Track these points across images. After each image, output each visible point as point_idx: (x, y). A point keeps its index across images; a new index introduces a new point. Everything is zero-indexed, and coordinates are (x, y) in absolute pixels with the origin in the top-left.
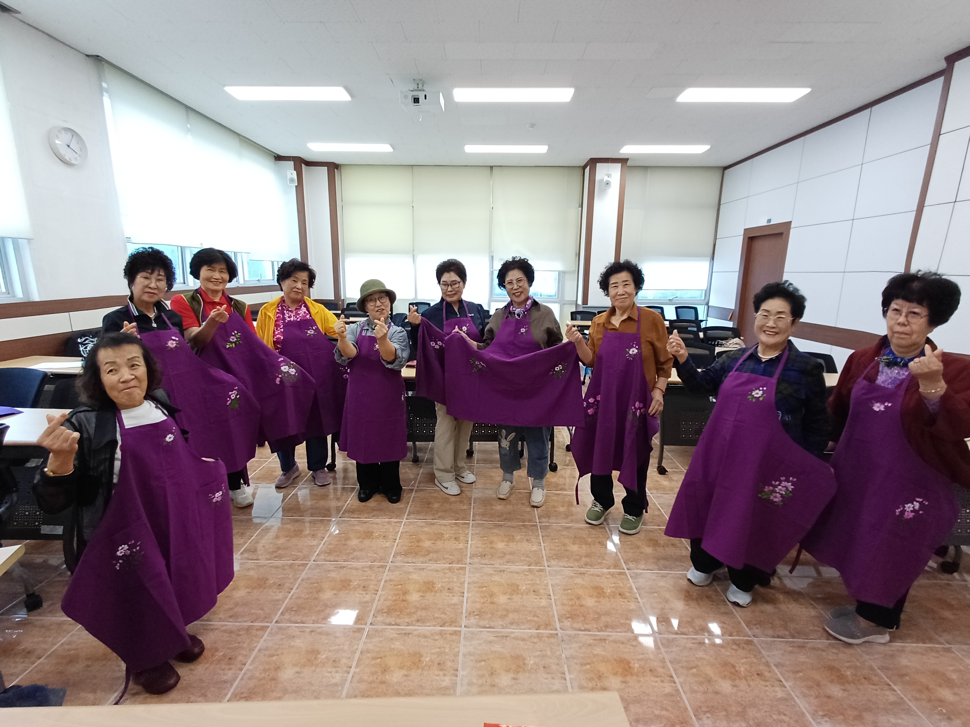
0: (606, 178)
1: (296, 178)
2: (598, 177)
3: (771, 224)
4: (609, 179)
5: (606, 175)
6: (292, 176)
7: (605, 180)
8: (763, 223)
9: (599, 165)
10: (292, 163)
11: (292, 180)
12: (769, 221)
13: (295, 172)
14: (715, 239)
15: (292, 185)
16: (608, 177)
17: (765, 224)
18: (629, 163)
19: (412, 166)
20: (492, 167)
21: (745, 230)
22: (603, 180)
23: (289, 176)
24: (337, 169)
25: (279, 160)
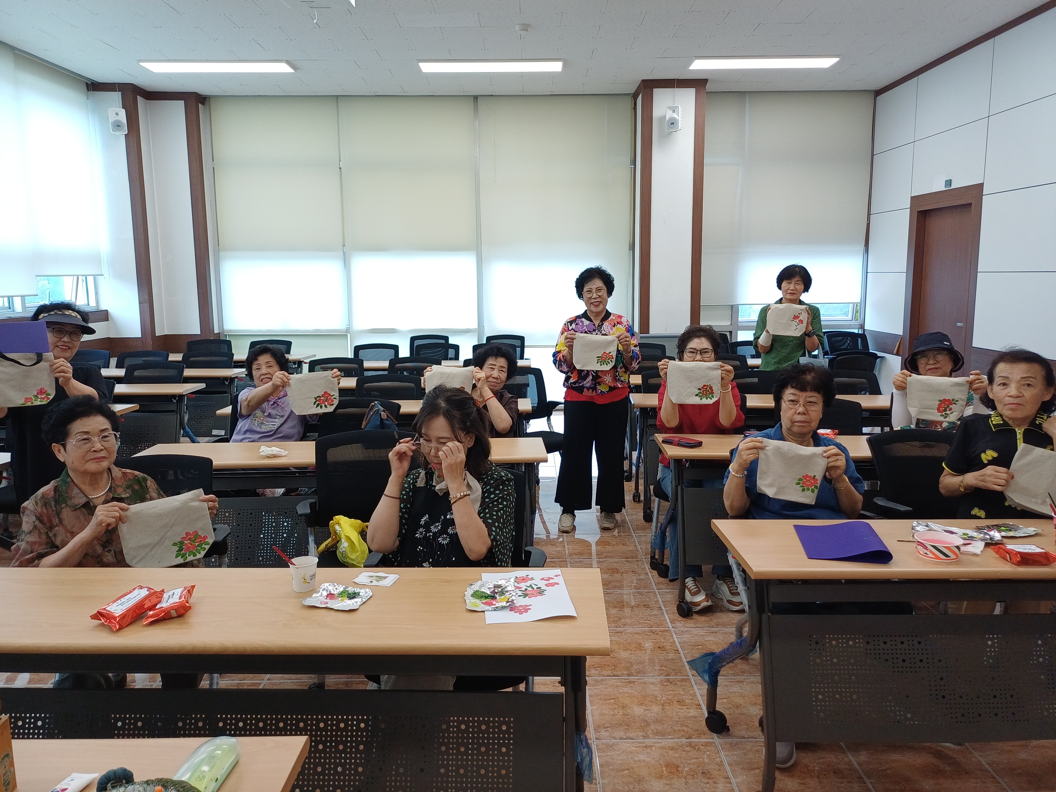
0: (669, 114)
1: (125, 121)
2: (657, 113)
3: (952, 187)
4: (675, 115)
5: (669, 108)
6: (117, 118)
7: (667, 118)
8: (941, 187)
9: (658, 93)
10: (116, 97)
11: (117, 126)
12: (949, 183)
13: (124, 110)
14: (869, 214)
15: (118, 133)
16: (674, 111)
17: (942, 188)
18: (709, 87)
19: (337, 97)
20: (476, 98)
21: (913, 198)
22: (665, 117)
23: (112, 118)
24: (203, 104)
25: (94, 90)
